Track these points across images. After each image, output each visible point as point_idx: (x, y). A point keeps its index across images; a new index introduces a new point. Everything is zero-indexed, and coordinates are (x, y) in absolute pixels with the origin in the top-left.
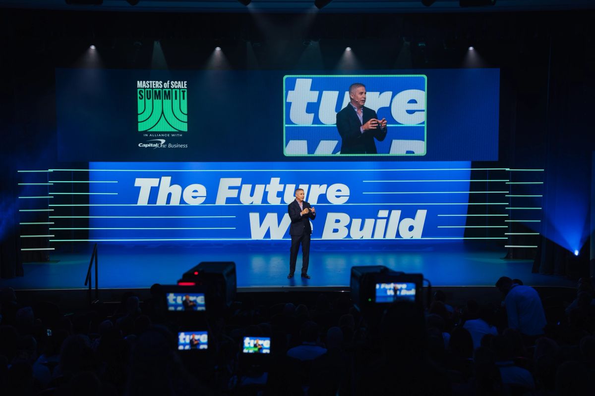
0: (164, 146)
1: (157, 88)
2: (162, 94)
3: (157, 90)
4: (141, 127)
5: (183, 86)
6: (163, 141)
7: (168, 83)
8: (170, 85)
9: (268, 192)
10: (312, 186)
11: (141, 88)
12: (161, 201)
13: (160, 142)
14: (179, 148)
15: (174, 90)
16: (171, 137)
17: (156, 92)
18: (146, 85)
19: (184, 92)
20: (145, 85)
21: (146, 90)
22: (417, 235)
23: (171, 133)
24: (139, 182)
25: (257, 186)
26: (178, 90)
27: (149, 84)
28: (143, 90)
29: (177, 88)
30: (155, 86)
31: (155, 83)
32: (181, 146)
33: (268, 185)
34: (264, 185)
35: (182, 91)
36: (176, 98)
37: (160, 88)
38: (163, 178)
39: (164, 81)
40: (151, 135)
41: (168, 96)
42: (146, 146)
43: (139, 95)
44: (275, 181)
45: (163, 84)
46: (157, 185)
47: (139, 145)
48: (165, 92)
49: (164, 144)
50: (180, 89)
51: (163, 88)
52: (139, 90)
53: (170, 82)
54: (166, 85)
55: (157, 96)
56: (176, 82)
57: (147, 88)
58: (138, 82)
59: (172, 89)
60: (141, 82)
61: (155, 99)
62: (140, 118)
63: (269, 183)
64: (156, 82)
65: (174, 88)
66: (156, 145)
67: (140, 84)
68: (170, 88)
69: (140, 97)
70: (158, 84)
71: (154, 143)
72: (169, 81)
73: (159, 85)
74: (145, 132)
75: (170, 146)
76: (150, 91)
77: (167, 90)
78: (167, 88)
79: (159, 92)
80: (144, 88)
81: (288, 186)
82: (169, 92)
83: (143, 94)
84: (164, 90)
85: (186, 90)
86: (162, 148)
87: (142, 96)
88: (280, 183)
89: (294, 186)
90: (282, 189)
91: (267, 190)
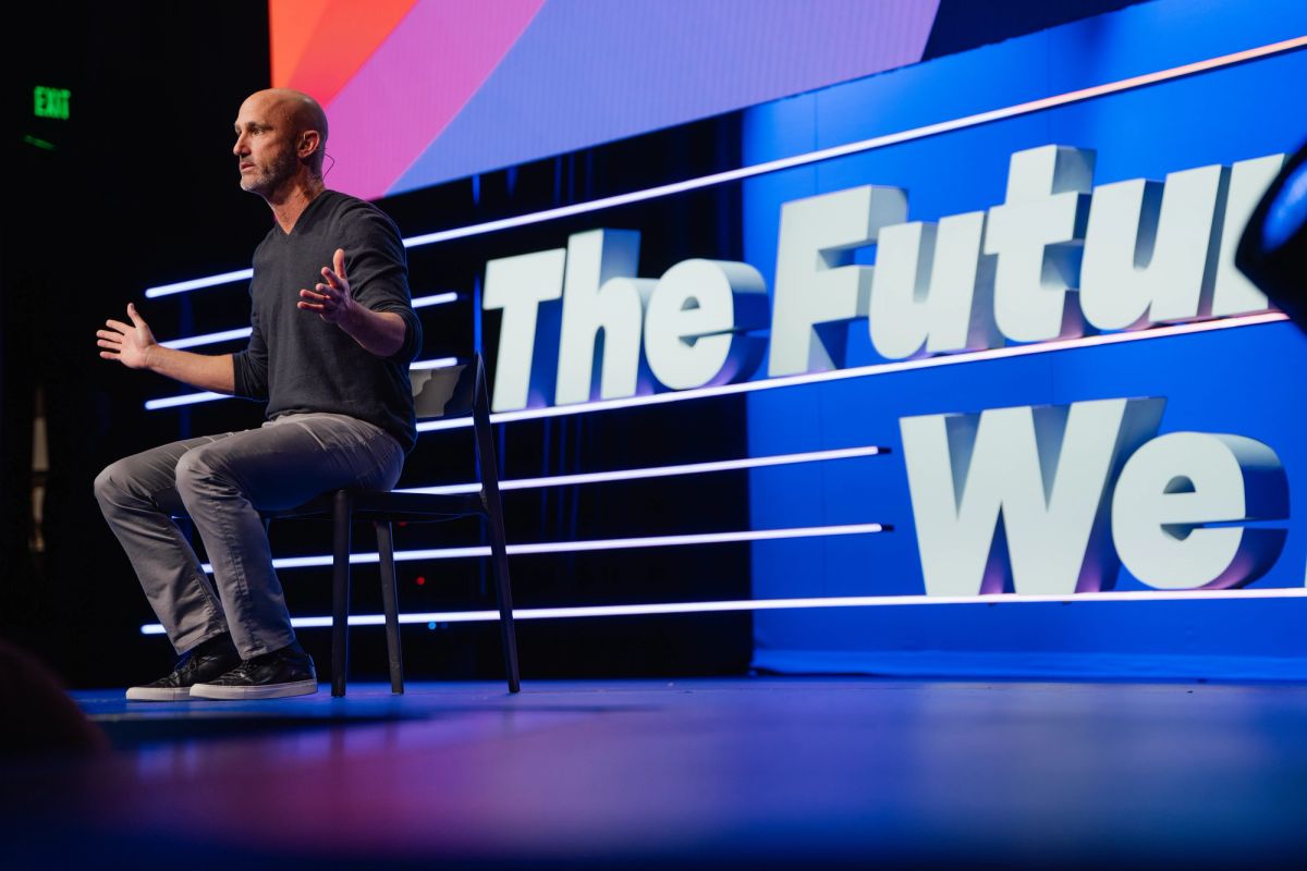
9: (994, 257)
10: (1239, 169)
12: (572, 386)
24: (497, 282)
25: (946, 223)
33: (994, 211)
34: (979, 215)
38: (576, 241)
44: (1032, 167)
46: (557, 291)
63: (1000, 199)
81: (1103, 196)
88: (1059, 182)
89: (1137, 187)
90: (1065, 233)
91: (989, 250)
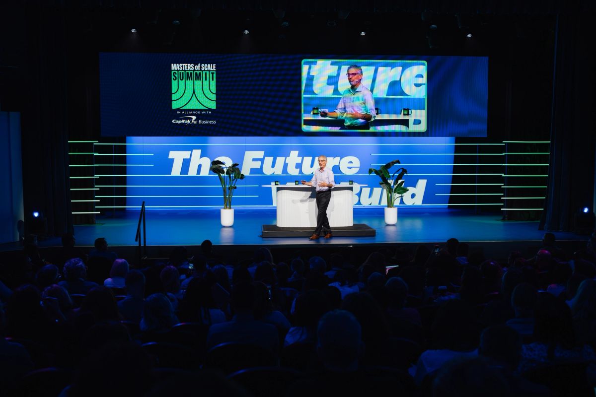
0: (195, 122)
1: (189, 70)
2: (194, 76)
3: (189, 72)
4: (175, 105)
5: (213, 68)
6: (194, 118)
7: (199, 66)
8: (201, 67)
9: (288, 164)
11: (175, 70)
12: (192, 172)
13: (192, 119)
14: (208, 124)
15: (204, 72)
16: (201, 114)
17: (188, 73)
18: (180, 67)
19: (213, 73)
20: (178, 68)
21: (179, 72)
22: (418, 201)
23: (201, 110)
24: (172, 155)
25: (278, 158)
26: (208, 72)
27: (182, 66)
28: (177, 72)
29: (207, 70)
30: (187, 68)
31: (187, 66)
32: (210, 122)
33: (287, 158)
34: (284, 158)
35: (212, 73)
36: (206, 80)
37: (191, 70)
38: (194, 151)
39: (196, 64)
40: (183, 112)
41: (199, 77)
42: (179, 122)
43: (173, 77)
44: (294, 154)
45: (194, 67)
46: (189, 158)
47: (173, 121)
48: (196, 73)
49: (195, 120)
50: (209, 71)
51: (194, 70)
52: (173, 72)
53: (201, 65)
54: (197, 67)
55: (189, 77)
56: (206, 65)
57: (180, 70)
58: (172, 65)
59: (202, 71)
60: (175, 65)
61: (187, 80)
62: (174, 97)
63: (289, 156)
64: (189, 64)
65: (204, 70)
66: (188, 121)
67: (174, 67)
68: (201, 70)
69: (173, 79)
70: (189, 67)
71: (186, 119)
72: (199, 64)
73: (191, 67)
74: (178, 109)
75: (200, 122)
76: (183, 73)
77: (198, 72)
78: (198, 70)
79: (191, 73)
80: (178, 70)
81: (305, 158)
82: (200, 73)
83: (176, 76)
84: (195, 72)
85: (215, 72)
86: (193, 124)
87: (175, 77)
88: (299, 156)
89: (311, 158)
90: (300, 161)
91: (286, 162)
